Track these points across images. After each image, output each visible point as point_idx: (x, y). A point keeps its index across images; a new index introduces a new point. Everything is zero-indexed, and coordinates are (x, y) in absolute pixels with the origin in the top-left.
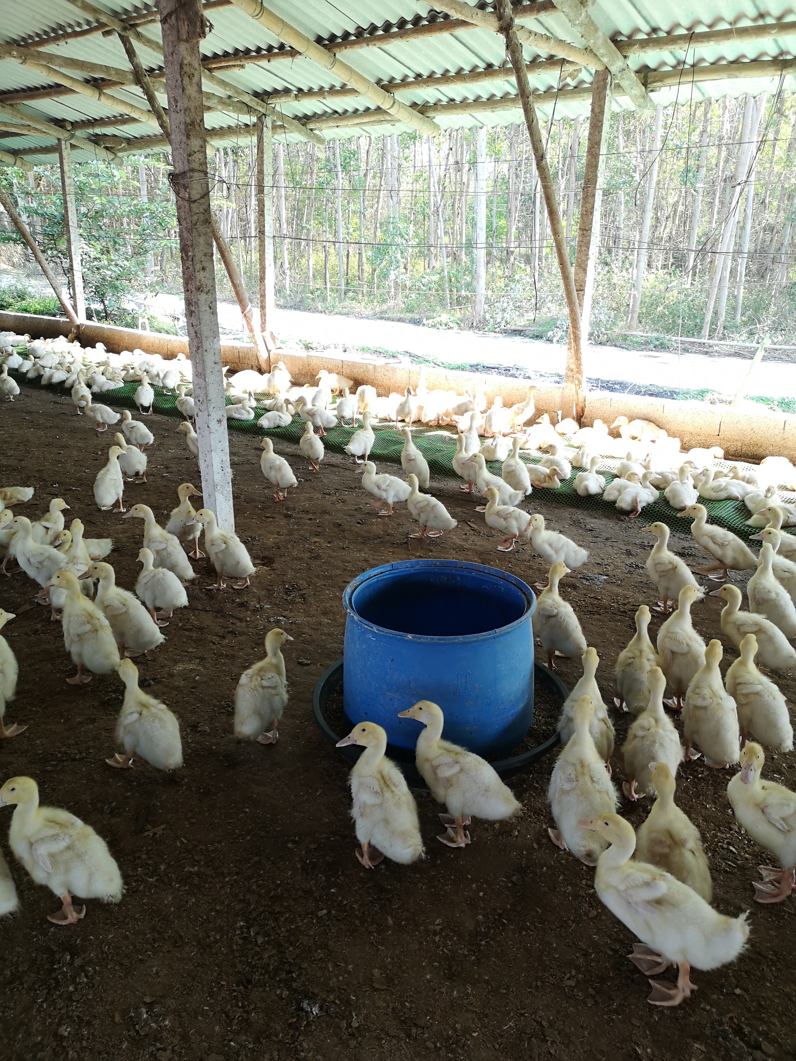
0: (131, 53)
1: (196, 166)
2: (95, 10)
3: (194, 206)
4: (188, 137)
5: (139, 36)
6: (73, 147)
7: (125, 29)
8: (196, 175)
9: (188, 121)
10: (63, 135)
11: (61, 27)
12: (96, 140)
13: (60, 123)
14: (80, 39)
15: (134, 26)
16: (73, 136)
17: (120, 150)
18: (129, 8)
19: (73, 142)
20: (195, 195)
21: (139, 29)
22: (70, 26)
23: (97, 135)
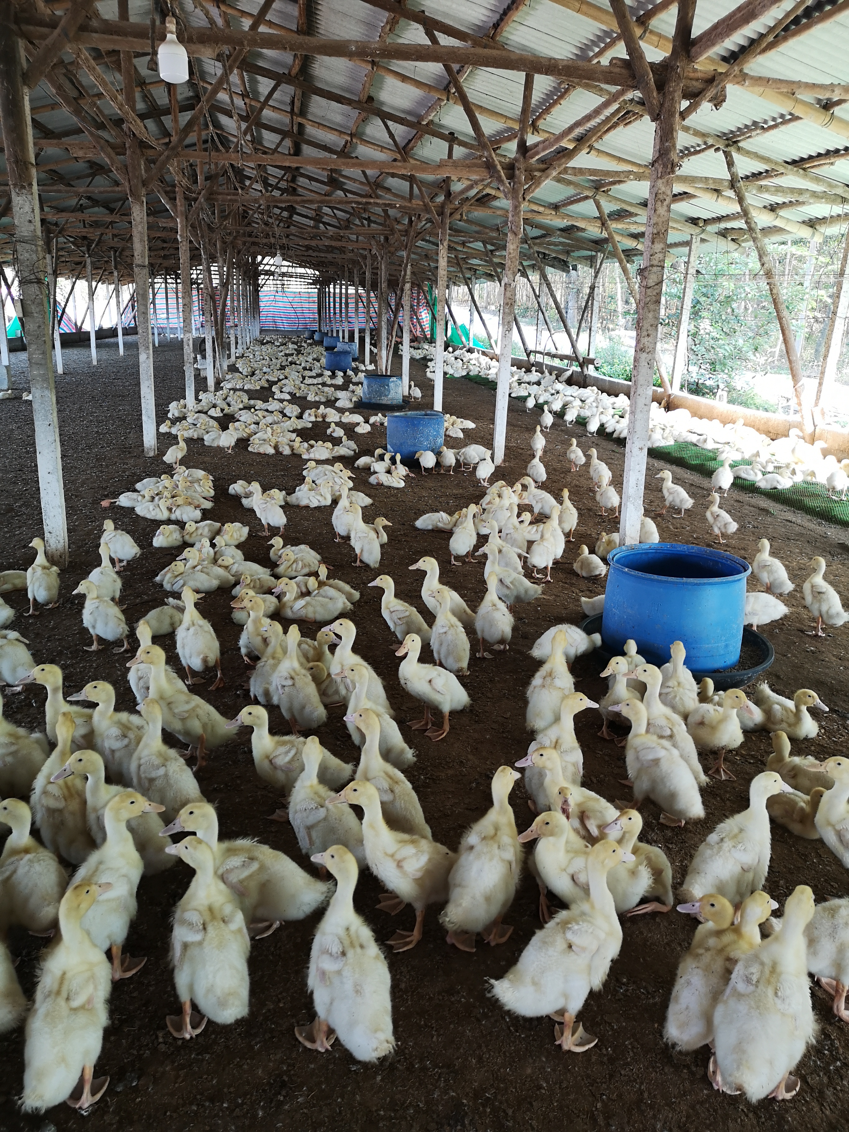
0: (730, 164)
1: (655, 263)
2: (704, 135)
3: (648, 291)
4: (653, 243)
5: (739, 149)
6: (703, 240)
7: (727, 146)
8: (655, 269)
9: (655, 231)
10: (695, 230)
11: (687, 149)
12: (723, 234)
13: (694, 221)
14: (701, 155)
15: (736, 142)
16: (703, 231)
17: (743, 241)
18: (734, 129)
19: (703, 236)
20: (651, 282)
21: (740, 144)
22: (693, 147)
23: (726, 229)
